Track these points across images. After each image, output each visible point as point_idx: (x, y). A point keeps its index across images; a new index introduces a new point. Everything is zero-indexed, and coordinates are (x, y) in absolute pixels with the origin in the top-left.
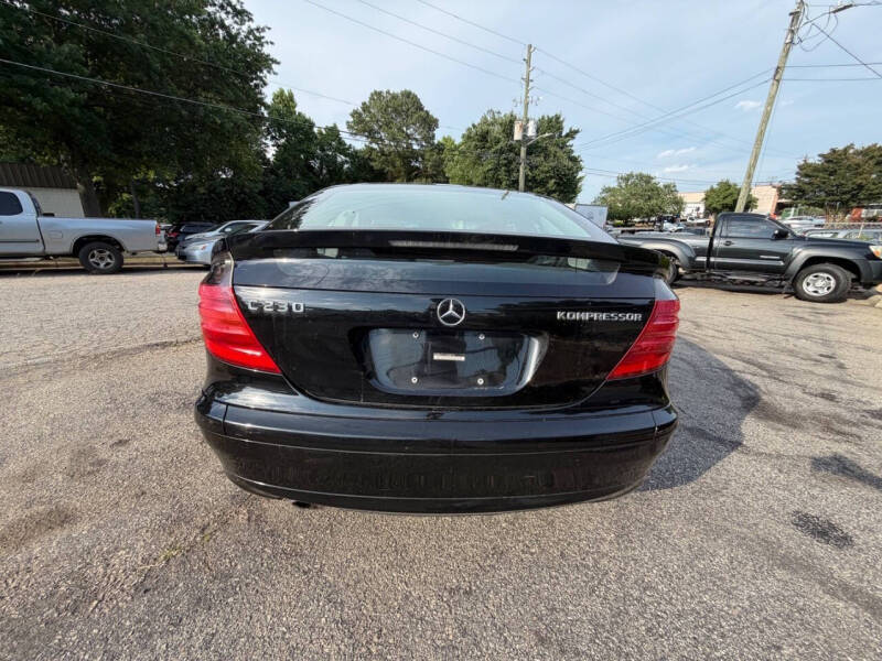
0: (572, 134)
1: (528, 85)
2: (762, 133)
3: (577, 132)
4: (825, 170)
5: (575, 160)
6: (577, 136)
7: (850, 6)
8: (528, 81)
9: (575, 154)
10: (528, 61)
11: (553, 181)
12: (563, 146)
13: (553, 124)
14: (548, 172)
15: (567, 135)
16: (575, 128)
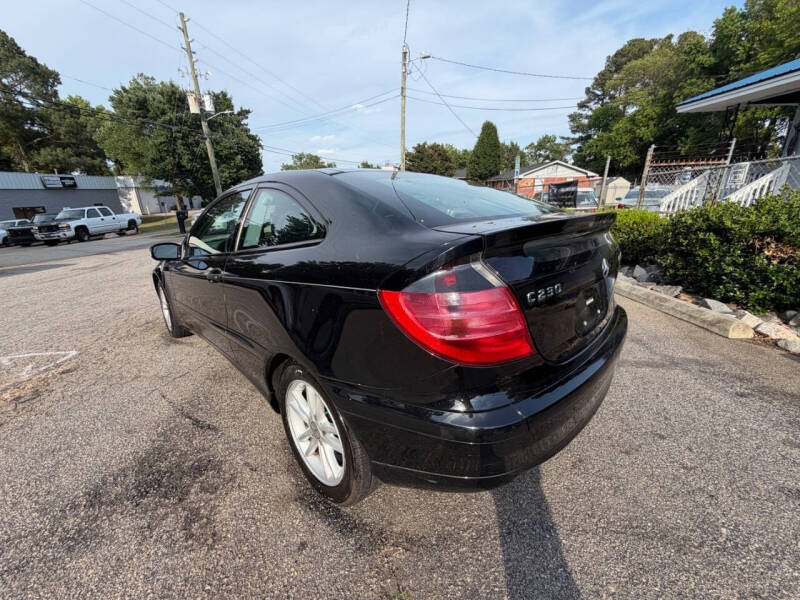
0: (244, 113)
1: (191, 57)
2: (403, 132)
3: (248, 112)
4: (418, 158)
5: (254, 138)
6: (249, 115)
7: (428, 57)
8: (191, 53)
9: (252, 133)
10: (184, 30)
11: (239, 157)
12: (238, 124)
13: (222, 101)
14: (230, 148)
15: (239, 114)
16: (245, 108)
